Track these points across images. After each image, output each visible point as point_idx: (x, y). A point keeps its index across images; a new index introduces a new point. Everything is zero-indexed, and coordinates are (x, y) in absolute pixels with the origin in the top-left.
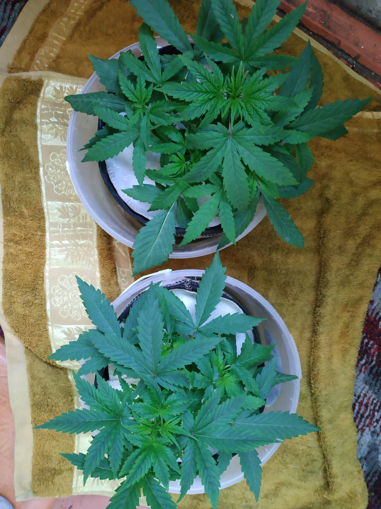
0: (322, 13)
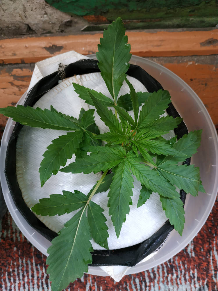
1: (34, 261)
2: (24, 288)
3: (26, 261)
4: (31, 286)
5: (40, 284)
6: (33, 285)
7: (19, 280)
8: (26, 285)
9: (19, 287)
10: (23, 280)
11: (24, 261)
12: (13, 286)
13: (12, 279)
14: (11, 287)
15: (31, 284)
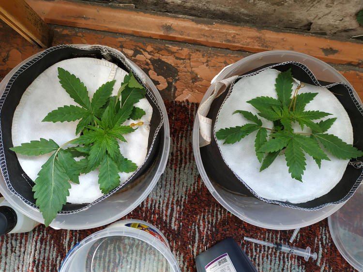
0: (258, 39)
1: (279, 236)
2: (267, 258)
3: (272, 236)
4: (273, 258)
5: (282, 258)
6: (275, 257)
7: (265, 251)
8: (269, 256)
9: (263, 257)
10: (268, 252)
11: (271, 234)
12: (258, 256)
13: (258, 249)
14: (256, 256)
15: (274, 256)
